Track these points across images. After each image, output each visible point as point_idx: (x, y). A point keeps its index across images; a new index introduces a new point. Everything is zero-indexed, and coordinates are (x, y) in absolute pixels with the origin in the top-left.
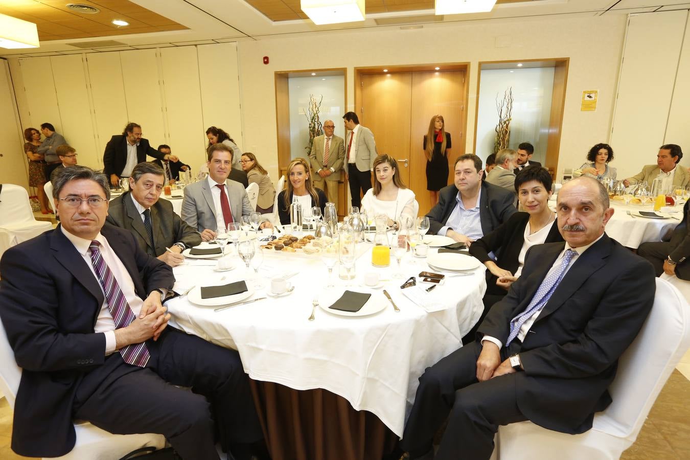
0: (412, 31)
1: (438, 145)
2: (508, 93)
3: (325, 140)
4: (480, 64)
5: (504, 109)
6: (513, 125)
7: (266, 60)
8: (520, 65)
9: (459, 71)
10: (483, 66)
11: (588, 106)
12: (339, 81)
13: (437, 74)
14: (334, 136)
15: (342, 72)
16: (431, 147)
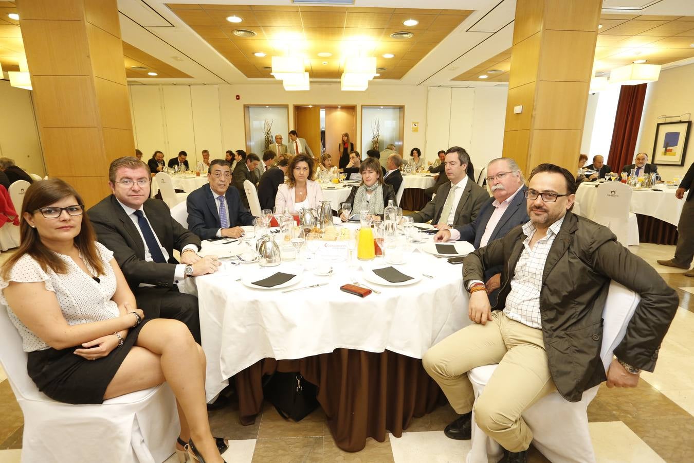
0: (325, 86)
1: (345, 149)
2: (377, 121)
3: (277, 147)
4: (362, 106)
5: (376, 131)
6: (380, 138)
7: (238, 97)
8: (382, 107)
9: (351, 109)
10: (362, 107)
11: (416, 130)
12: (284, 111)
13: (339, 109)
14: (281, 144)
15: (286, 107)
16: (342, 150)
